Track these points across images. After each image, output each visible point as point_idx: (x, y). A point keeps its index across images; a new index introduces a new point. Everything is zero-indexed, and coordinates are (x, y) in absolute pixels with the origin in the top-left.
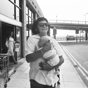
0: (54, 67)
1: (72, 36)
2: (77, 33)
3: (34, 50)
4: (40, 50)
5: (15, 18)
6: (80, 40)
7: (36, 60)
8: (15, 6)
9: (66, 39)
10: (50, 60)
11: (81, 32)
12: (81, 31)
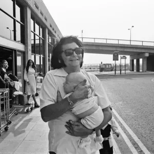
0: (94, 130)
1: (108, 64)
2: (116, 58)
3: (55, 98)
4: (66, 98)
5: (15, 39)
6: (121, 70)
7: (60, 117)
8: (15, 21)
9: (99, 70)
10: (87, 117)
11: (121, 58)
12: (122, 56)
